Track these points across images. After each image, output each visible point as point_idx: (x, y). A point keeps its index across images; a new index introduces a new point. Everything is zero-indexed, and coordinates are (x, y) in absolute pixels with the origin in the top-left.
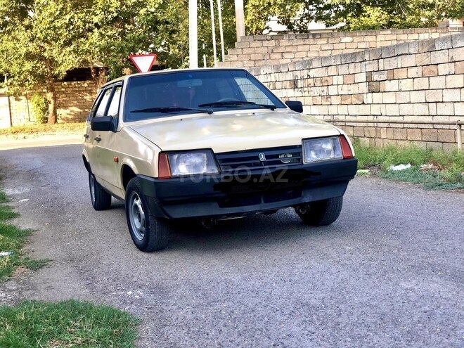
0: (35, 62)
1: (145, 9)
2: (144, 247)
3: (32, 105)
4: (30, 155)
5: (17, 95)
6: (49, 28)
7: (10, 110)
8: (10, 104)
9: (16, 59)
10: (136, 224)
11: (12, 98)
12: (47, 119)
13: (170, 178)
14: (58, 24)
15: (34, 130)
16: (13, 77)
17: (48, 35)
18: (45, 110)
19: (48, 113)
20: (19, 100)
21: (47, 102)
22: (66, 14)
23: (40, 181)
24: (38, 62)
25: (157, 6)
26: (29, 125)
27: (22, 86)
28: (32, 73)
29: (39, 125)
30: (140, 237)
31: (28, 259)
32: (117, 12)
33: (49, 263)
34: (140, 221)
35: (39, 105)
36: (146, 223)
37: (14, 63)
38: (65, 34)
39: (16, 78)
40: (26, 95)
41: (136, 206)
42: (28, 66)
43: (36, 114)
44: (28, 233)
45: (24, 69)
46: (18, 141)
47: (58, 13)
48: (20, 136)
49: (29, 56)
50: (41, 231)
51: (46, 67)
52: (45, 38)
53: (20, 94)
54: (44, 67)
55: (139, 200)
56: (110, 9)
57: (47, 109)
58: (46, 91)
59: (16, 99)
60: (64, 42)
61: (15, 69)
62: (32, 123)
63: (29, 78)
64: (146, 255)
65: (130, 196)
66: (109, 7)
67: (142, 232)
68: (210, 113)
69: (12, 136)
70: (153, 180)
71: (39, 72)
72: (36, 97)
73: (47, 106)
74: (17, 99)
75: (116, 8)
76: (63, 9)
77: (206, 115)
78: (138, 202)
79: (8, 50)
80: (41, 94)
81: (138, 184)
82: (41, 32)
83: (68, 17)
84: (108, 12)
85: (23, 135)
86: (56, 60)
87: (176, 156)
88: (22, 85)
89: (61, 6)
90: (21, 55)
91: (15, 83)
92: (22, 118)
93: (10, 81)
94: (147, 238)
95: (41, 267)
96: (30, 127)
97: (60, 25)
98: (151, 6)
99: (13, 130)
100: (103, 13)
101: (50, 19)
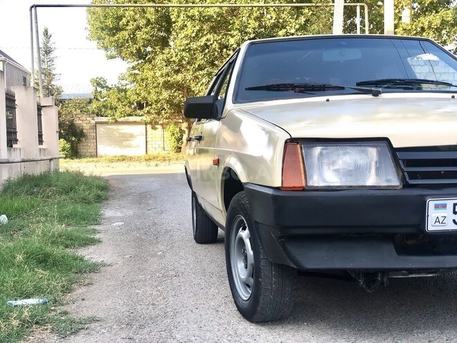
0: (173, 91)
1: (285, 30)
2: (251, 313)
3: (168, 134)
4: (153, 179)
5: (153, 124)
6: (183, 50)
7: (146, 138)
8: (146, 132)
9: (155, 88)
10: (241, 271)
11: (149, 127)
12: (180, 148)
13: (304, 189)
14: (194, 46)
15: (167, 159)
16: (151, 105)
17: (183, 58)
18: (179, 140)
19: (182, 143)
20: (155, 129)
21: (182, 132)
22: (202, 36)
23: (148, 205)
24: (175, 91)
25: (297, 26)
26: (164, 153)
27: (159, 115)
28: (169, 102)
29: (173, 155)
30: (244, 295)
31: (66, 313)
32: (254, 33)
33: (93, 325)
34: (246, 268)
35: (173, 134)
36: (255, 272)
37: (153, 91)
38: (200, 58)
39: (154, 106)
40: (162, 125)
41: (241, 241)
42: (165, 94)
43: (170, 143)
44: (94, 268)
45: (161, 98)
46: (149, 168)
47: (194, 35)
48: (153, 163)
49: (168, 86)
50: (114, 267)
51: (183, 97)
52: (180, 61)
53: (157, 123)
54: (181, 96)
55: (247, 231)
56: (248, 29)
57: (181, 139)
58: (181, 121)
59: (152, 128)
60: (199, 65)
61: (153, 97)
62: (166, 152)
63: (165, 106)
64: (252, 328)
65: (233, 224)
66: (246, 27)
67: (249, 286)
68: (376, 94)
69: (144, 163)
70: (270, 192)
71: (175, 101)
72: (172, 127)
73: (182, 136)
74: (154, 128)
75: (254, 28)
76: (199, 31)
77: (370, 96)
78: (244, 234)
79: (147, 79)
80: (176, 124)
81: (245, 201)
82: (176, 56)
83: (204, 39)
84: (246, 33)
85: (156, 162)
86: (193, 89)
87: (317, 150)
88: (159, 113)
89: (198, 28)
90: (159, 84)
91: (152, 111)
92: (157, 146)
93: (147, 109)
94: (255, 298)
95: (75, 333)
96: (163, 155)
97: (195, 47)
98: (291, 27)
99: (147, 158)
100: (240, 34)
101: (186, 42)
